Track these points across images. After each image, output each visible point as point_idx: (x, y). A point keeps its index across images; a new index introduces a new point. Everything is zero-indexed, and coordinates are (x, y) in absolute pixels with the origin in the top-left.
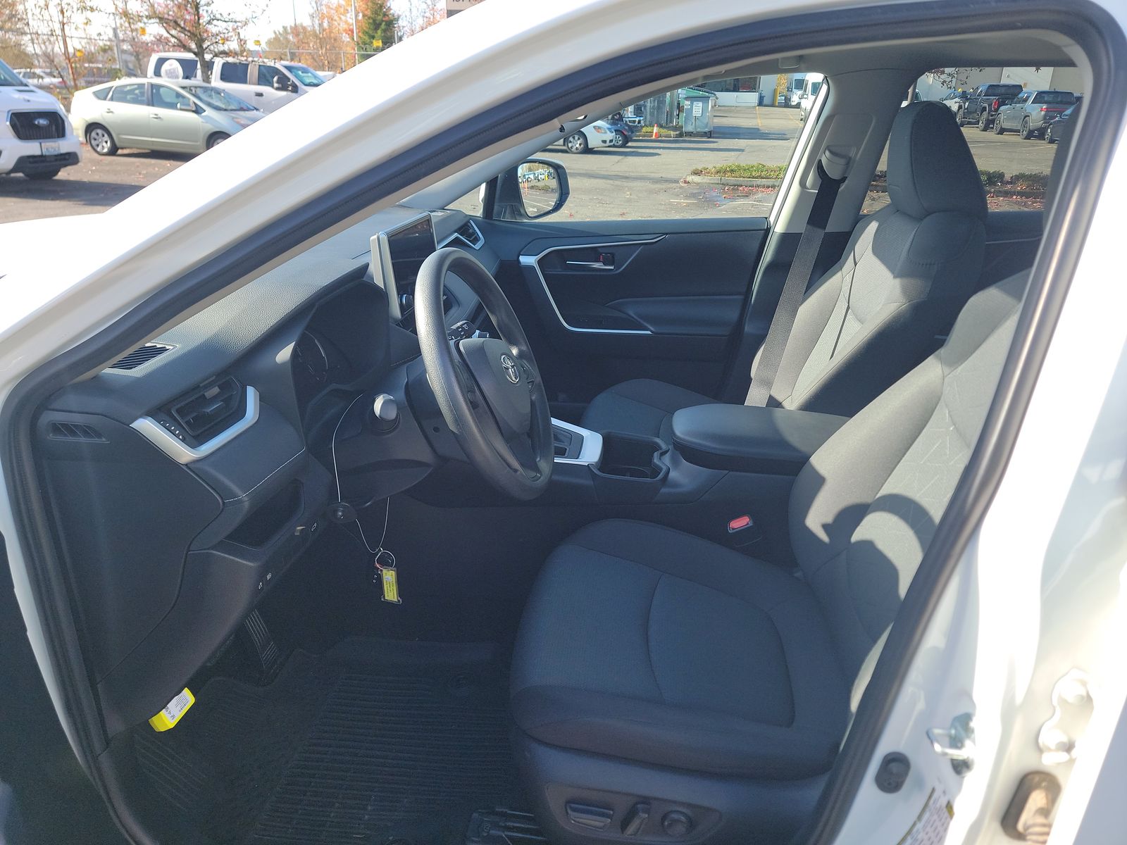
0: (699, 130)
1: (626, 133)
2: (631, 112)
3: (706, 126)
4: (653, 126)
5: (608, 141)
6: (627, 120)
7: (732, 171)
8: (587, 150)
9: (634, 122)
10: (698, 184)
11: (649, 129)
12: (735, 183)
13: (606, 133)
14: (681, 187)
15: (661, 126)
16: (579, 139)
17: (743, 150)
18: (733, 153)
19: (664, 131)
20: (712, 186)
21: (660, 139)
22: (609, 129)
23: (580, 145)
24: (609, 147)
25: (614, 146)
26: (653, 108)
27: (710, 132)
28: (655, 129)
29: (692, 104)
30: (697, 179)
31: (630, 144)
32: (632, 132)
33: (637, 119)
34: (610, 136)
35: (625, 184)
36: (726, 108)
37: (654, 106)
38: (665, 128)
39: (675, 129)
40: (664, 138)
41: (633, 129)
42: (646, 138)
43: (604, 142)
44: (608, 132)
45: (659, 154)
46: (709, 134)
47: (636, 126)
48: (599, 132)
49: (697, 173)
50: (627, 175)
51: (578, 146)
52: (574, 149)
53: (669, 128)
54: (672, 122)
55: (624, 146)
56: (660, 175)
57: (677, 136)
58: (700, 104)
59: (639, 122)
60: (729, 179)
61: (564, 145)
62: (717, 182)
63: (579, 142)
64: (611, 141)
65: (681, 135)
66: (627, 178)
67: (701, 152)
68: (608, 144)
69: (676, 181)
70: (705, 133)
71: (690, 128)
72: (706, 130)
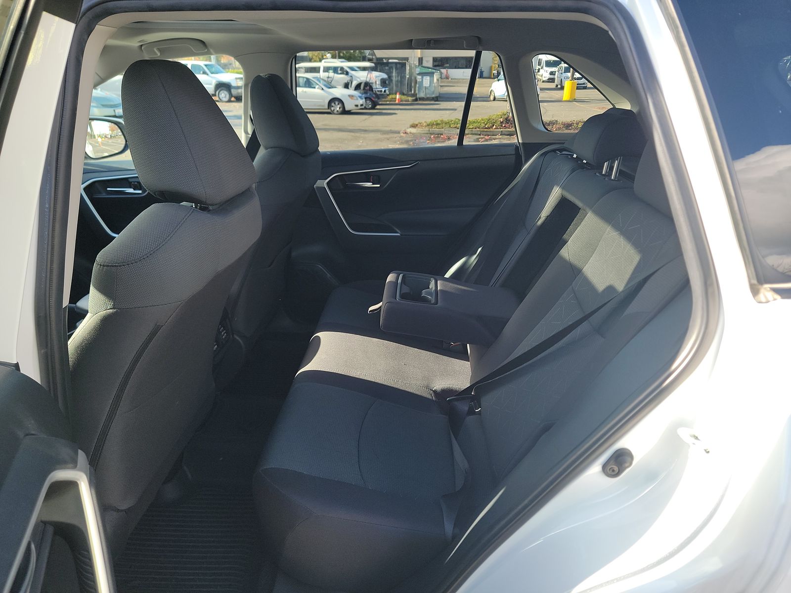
0: (428, 96)
1: (373, 99)
2: (379, 85)
3: (433, 93)
4: (396, 94)
5: (359, 106)
6: (376, 90)
7: (437, 124)
8: (345, 112)
9: (381, 91)
10: (413, 134)
11: (394, 96)
12: (440, 132)
13: (357, 99)
14: (401, 137)
15: (402, 94)
16: (338, 104)
17: (455, 110)
18: (448, 112)
19: (404, 97)
20: (423, 135)
21: (401, 103)
22: (360, 97)
23: (339, 108)
24: (361, 109)
25: (365, 108)
26: (397, 81)
27: (437, 97)
28: (398, 96)
29: (422, 78)
30: (413, 130)
31: (378, 107)
32: (379, 99)
33: (383, 90)
34: (361, 102)
35: (362, 135)
36: (456, 80)
37: (398, 80)
38: (406, 95)
39: (413, 95)
40: (404, 102)
41: (379, 96)
42: (392, 103)
43: (357, 106)
44: (359, 99)
45: (395, 114)
46: (437, 99)
47: (383, 94)
48: (352, 99)
49: (414, 126)
50: (367, 129)
51: (338, 109)
52: (335, 111)
53: (408, 95)
54: (411, 91)
55: (373, 108)
56: (390, 129)
57: (413, 101)
58: (428, 78)
59: (385, 91)
60: (436, 130)
61: (328, 108)
62: (426, 132)
63: (339, 106)
64: (362, 105)
65: (416, 100)
66: (365, 131)
67: (426, 112)
68: (359, 107)
69: (399, 133)
70: (433, 98)
71: (422, 95)
72: (434, 96)
